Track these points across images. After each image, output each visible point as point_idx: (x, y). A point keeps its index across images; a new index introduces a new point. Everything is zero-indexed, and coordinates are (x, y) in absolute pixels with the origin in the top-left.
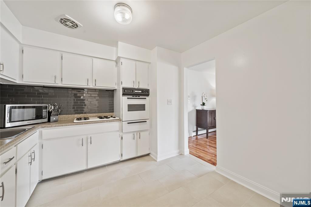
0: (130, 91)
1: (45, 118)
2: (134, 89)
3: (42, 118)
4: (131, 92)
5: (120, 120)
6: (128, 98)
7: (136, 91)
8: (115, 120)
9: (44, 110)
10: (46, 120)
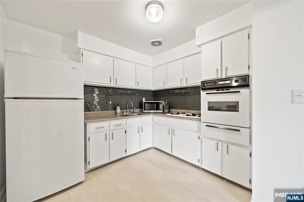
0: (211, 84)
1: (161, 110)
2: (217, 80)
3: (159, 110)
4: (213, 85)
5: (200, 120)
6: (207, 94)
7: (220, 83)
8: (193, 119)
9: (160, 105)
10: (162, 111)
